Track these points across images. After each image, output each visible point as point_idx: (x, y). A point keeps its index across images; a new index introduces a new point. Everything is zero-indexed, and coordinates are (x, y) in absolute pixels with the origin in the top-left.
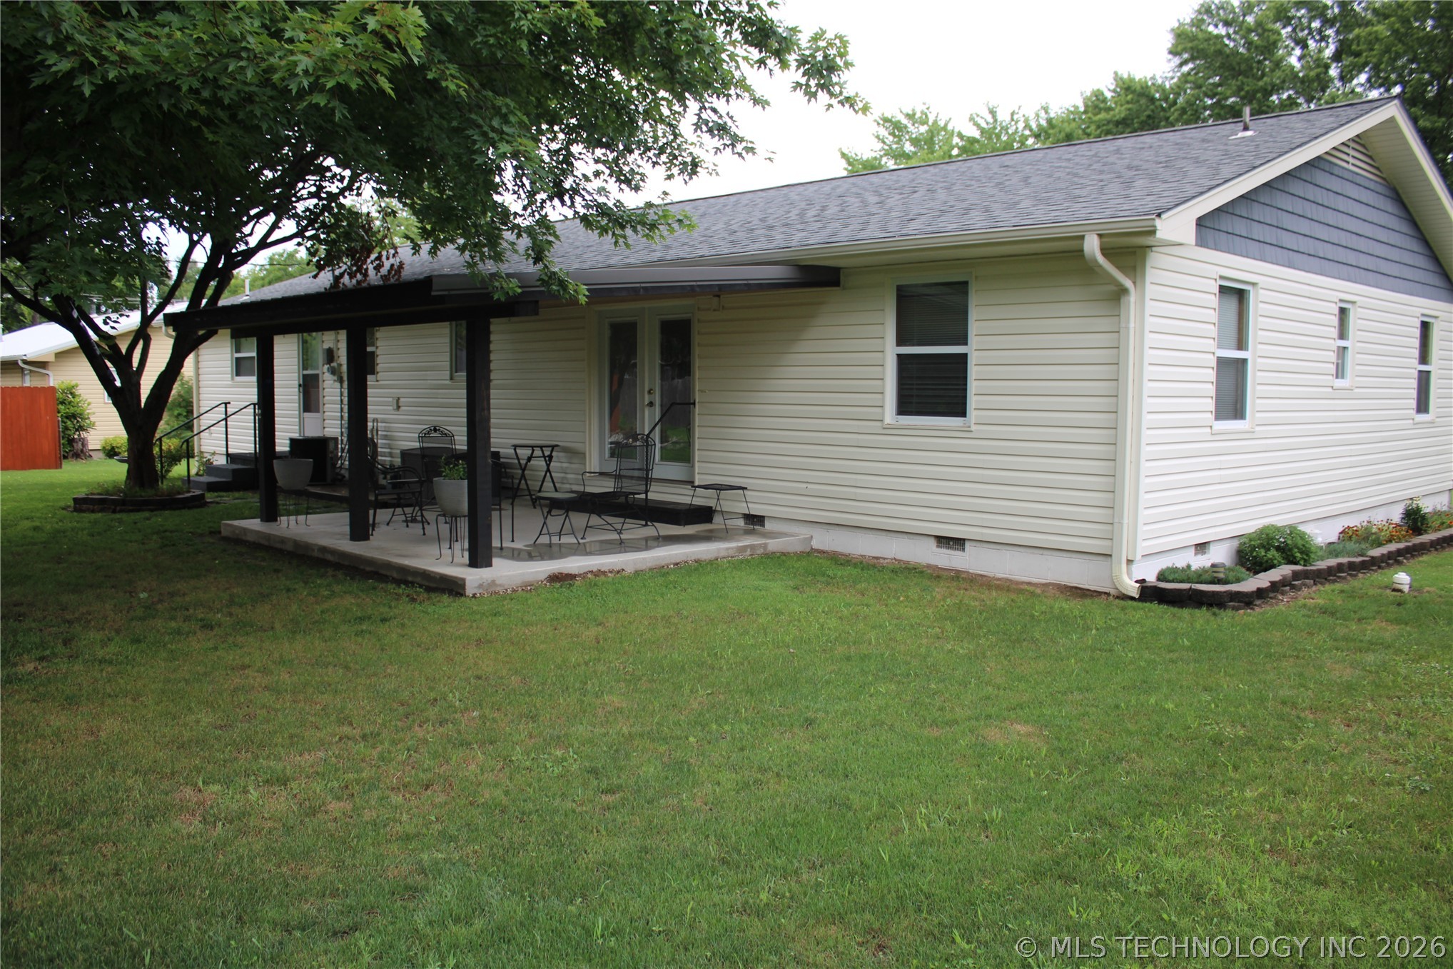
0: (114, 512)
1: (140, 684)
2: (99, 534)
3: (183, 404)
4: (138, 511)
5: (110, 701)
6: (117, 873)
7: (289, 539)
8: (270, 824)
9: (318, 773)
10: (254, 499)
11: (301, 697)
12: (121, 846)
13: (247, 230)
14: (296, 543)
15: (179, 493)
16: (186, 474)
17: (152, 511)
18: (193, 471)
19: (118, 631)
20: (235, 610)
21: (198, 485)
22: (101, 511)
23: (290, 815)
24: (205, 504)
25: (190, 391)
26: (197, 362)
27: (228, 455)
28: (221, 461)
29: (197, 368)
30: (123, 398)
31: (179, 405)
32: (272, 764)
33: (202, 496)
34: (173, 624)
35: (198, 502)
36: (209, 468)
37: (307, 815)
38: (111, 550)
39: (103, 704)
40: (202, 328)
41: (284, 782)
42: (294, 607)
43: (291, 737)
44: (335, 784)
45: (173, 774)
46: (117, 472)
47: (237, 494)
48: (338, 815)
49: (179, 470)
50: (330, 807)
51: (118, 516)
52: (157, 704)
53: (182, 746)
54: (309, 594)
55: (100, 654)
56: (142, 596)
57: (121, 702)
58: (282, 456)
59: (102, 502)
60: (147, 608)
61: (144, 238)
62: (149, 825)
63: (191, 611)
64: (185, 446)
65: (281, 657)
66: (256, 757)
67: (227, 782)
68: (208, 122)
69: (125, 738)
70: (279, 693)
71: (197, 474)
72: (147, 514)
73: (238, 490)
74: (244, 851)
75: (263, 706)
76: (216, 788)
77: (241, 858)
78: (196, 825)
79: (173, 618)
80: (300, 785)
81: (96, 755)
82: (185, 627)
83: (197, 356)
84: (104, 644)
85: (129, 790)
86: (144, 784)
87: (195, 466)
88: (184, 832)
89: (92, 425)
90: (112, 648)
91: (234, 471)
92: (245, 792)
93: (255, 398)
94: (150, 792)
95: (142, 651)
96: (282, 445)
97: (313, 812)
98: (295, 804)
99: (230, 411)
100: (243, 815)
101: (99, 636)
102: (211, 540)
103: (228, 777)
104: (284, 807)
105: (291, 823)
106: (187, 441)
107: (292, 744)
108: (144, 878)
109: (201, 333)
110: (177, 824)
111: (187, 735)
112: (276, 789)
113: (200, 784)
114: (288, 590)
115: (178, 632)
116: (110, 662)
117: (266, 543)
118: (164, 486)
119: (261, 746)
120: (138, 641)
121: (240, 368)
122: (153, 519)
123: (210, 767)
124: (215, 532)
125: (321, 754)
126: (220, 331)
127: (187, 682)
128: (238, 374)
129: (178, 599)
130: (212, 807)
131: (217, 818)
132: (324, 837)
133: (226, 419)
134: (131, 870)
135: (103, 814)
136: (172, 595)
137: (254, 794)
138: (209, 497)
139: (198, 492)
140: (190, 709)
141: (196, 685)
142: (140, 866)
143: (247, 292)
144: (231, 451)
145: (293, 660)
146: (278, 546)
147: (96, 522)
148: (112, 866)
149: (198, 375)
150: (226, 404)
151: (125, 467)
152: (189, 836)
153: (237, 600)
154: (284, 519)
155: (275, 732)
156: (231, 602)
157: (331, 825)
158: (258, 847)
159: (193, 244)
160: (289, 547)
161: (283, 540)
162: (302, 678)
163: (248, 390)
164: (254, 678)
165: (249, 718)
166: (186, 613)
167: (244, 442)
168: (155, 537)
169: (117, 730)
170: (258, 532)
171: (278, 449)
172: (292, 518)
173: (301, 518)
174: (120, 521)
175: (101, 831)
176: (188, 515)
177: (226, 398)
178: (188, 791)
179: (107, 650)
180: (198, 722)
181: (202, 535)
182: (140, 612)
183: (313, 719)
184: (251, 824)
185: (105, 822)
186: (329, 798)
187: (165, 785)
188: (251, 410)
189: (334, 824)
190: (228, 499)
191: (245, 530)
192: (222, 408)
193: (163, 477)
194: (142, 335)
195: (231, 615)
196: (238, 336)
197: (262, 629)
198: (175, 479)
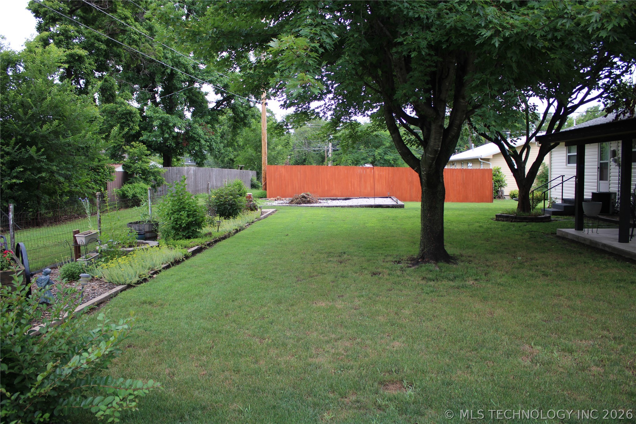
0: (512, 222)
1: (513, 296)
2: (505, 230)
3: (545, 176)
4: (521, 222)
5: (500, 301)
6: (492, 375)
7: (588, 239)
8: (561, 370)
9: (588, 351)
10: (572, 220)
11: (585, 313)
12: (495, 364)
13: (574, 96)
14: (591, 242)
15: (539, 215)
16: (543, 206)
17: (527, 222)
18: (547, 206)
19: (507, 272)
20: (558, 269)
21: (548, 212)
22: (506, 221)
23: (572, 368)
24: (551, 221)
25: (547, 171)
26: (551, 158)
27: (562, 199)
28: (559, 202)
29: (551, 160)
30: (518, 173)
31: (543, 177)
32: (567, 342)
33: (550, 217)
34: (531, 272)
35: (548, 219)
36: (553, 204)
37: (580, 370)
38: (509, 238)
39: (497, 302)
40: (552, 142)
41: (571, 351)
42: (587, 271)
43: (577, 331)
44: (596, 358)
45: (521, 337)
46: (514, 205)
47: (565, 217)
48: (596, 373)
49: (540, 205)
50: (592, 369)
51: (513, 223)
52: (519, 306)
53: (527, 326)
54: (595, 266)
55: (499, 281)
56: (519, 258)
57: (504, 302)
58: (587, 200)
59: (507, 217)
60: (520, 264)
61: (529, 104)
62: (508, 358)
63: (539, 267)
64: (543, 195)
65: (578, 293)
66: (560, 338)
67: (545, 346)
68: (550, 49)
69: (504, 318)
70: (574, 310)
71: (549, 207)
72: (525, 223)
73: (566, 215)
74: (548, 380)
75: (566, 315)
76: (540, 348)
77: (545, 382)
78: (528, 362)
79: (531, 270)
80: (579, 355)
81: (491, 323)
82: (535, 274)
83: (551, 155)
84: (501, 277)
85: (502, 341)
86: (509, 339)
87: (547, 204)
88: (523, 364)
89: (506, 185)
90: (504, 279)
91: (565, 206)
92: (552, 352)
93: (575, 174)
94: (511, 343)
95: (516, 282)
96: (587, 195)
97: (583, 369)
98: (575, 363)
99: (564, 179)
100: (549, 363)
101: (499, 273)
102: (552, 237)
103: (545, 344)
104: (569, 363)
105: (571, 372)
106: (544, 192)
107: (577, 335)
108: (502, 380)
109: (552, 144)
110: (520, 360)
111: (530, 321)
112: (567, 354)
113: (533, 344)
114: (585, 263)
115: (532, 276)
116: (502, 285)
117: (577, 240)
118: (533, 212)
119: (563, 333)
120: (514, 277)
121: (569, 160)
122: (527, 226)
123: (538, 338)
124: (554, 234)
125: (591, 342)
126: (561, 143)
127: (533, 298)
128: (569, 163)
129: (534, 261)
130: (536, 356)
131: (538, 361)
132: (587, 382)
133: (562, 183)
134: (498, 375)
135: (490, 349)
136: (532, 259)
137: (556, 354)
138: (553, 217)
139: (548, 215)
140: (533, 311)
141: (537, 301)
142: (502, 375)
143: (575, 125)
144: (564, 197)
145: (583, 295)
146: (583, 242)
147: (504, 225)
148: (490, 371)
149: (551, 163)
150: (563, 176)
151: (517, 202)
152: (524, 366)
153: (560, 264)
154: (586, 230)
155: (570, 328)
156: (557, 265)
157: (591, 378)
158: (554, 379)
159: (549, 105)
160: (587, 243)
161: (585, 239)
162: (586, 304)
163: (572, 170)
164: (564, 301)
165: (559, 319)
166: (536, 268)
167: (570, 194)
168: (527, 233)
169: (501, 314)
170: (573, 235)
171: (585, 197)
172: (590, 230)
173: (595, 230)
174: (514, 226)
175: (488, 356)
176: (542, 225)
177: (563, 174)
178: (527, 347)
179: (502, 280)
180: (535, 317)
181: (548, 234)
182: (517, 265)
183: (589, 325)
184: (553, 368)
185: (491, 352)
186: (592, 364)
187: (517, 342)
188: (574, 179)
189: (593, 377)
190: (561, 219)
191: (567, 233)
192: (561, 178)
193: (533, 208)
194: (527, 146)
195: (556, 271)
196: (568, 145)
197: (570, 279)
198: (539, 209)
